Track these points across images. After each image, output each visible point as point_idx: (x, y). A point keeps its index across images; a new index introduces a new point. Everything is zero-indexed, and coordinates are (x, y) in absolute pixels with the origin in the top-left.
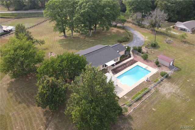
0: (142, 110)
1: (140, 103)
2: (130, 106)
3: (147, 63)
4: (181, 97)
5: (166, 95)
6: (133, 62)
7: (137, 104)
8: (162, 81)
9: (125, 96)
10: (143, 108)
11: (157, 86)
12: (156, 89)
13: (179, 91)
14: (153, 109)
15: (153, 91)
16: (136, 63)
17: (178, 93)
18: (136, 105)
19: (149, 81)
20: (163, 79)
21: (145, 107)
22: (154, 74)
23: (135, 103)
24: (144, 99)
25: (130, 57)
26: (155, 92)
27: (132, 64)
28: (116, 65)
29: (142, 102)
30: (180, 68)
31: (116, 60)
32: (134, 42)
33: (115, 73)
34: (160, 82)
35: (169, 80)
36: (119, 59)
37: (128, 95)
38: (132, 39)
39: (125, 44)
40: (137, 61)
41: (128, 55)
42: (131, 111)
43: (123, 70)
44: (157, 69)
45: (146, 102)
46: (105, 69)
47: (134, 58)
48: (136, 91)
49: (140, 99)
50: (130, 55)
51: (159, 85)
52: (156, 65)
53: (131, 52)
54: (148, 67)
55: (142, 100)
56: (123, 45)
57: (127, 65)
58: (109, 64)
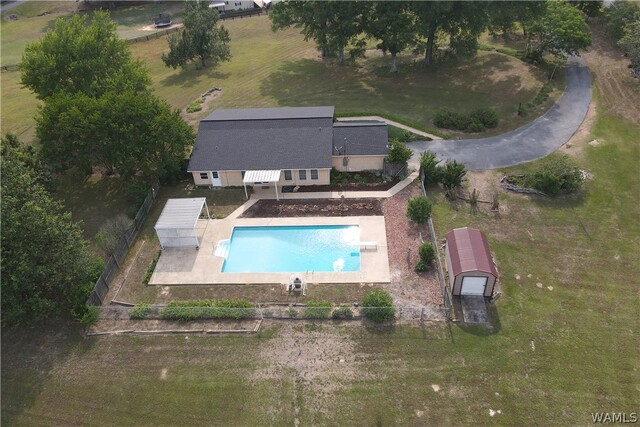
0: (138, 352)
1: (171, 328)
2: (135, 318)
3: (403, 235)
4: (297, 410)
5: (264, 366)
6: (371, 208)
8: (337, 318)
9: (167, 288)
10: (148, 350)
11: (289, 325)
12: (275, 329)
13: (326, 390)
14: (164, 372)
15: (256, 327)
16: (366, 215)
17: (313, 394)
18: (149, 329)
19: (298, 294)
20: (349, 317)
21: (159, 348)
22: (357, 285)
23: (157, 322)
24: (195, 327)
25: (385, 188)
26: (253, 333)
27: (343, 214)
28: (299, 191)
29: (173, 333)
30: (504, 324)
31: (308, 175)
32: (498, 141)
33: (253, 213)
34: (323, 319)
35: (369, 336)
36: (324, 178)
37: (180, 289)
38: (507, 128)
39: (446, 138)
40: (379, 213)
41: (389, 179)
42: (117, 332)
43: (289, 214)
44: (398, 273)
45: (182, 342)
46: (250, 189)
47: (396, 197)
48: (215, 295)
49: (185, 320)
50: (396, 180)
51: (305, 323)
52: (419, 260)
53: (417, 174)
54: (375, 250)
55: (183, 329)
56: (430, 140)
57: (329, 207)
58: (251, 177)
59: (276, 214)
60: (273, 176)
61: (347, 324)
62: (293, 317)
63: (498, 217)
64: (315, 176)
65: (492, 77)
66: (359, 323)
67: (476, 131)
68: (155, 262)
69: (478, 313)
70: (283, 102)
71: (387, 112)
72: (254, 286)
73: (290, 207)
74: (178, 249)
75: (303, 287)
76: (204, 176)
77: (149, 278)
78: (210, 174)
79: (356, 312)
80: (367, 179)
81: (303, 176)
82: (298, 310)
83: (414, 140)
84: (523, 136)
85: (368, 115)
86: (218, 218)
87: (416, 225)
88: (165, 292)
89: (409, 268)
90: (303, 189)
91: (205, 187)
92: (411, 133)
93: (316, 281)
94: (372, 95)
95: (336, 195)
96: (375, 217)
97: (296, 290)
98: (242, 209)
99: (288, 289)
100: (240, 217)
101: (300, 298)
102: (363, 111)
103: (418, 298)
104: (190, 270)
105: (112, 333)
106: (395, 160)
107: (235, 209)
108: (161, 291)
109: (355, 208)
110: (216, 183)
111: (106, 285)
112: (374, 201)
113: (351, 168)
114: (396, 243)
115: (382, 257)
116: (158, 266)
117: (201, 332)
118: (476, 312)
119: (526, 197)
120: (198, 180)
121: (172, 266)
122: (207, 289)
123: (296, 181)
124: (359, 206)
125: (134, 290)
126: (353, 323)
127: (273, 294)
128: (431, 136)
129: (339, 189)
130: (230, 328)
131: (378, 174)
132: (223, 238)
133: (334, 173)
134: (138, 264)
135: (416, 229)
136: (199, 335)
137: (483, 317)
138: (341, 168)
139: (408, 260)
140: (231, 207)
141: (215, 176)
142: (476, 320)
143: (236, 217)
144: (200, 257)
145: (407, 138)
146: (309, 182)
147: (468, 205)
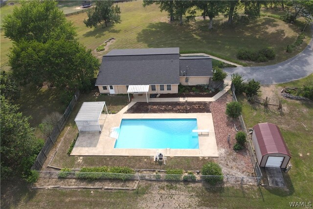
0: (61, 201)
1: (83, 185)
2: (61, 178)
3: (224, 125)
6: (203, 108)
7: (73, 185)
8: (186, 181)
9: (81, 158)
10: (67, 200)
11: (156, 185)
12: (147, 188)
15: (134, 186)
16: (201, 112)
18: (69, 186)
19: (161, 163)
20: (194, 181)
21: (74, 199)
22: (197, 158)
23: (74, 180)
24: (97, 185)
25: (211, 96)
26: (133, 190)
27: (187, 111)
28: (160, 97)
29: (84, 188)
30: (296, 188)
31: (165, 88)
32: (277, 67)
33: (132, 110)
34: (177, 181)
35: (207, 194)
36: (175, 89)
37: (89, 159)
38: (280, 60)
39: (244, 66)
40: (208, 111)
41: (213, 90)
42: (49, 187)
43: (154, 111)
44: (223, 151)
45: (89, 195)
46: (132, 95)
47: (218, 101)
48: (110, 163)
49: (91, 180)
50: (217, 91)
51: (166, 184)
52: (235, 142)
53: (229, 87)
54: (208, 135)
55: (90, 186)
56: (236, 67)
57: (178, 107)
58: (133, 89)
59: (146, 111)
60: (145, 89)
61: (192, 185)
62: (158, 180)
63: (282, 114)
64: (169, 88)
65: (267, 31)
66: (200, 185)
67: (262, 62)
68: (75, 141)
69: (278, 180)
70: (150, 46)
71: (209, 51)
72: (134, 157)
73: (155, 107)
74: (89, 133)
75: (164, 159)
76: (105, 88)
77: (70, 151)
78: (109, 87)
79: (198, 177)
80: (200, 90)
81: (162, 89)
82: (161, 175)
83: (226, 67)
84: (291, 64)
85: (198, 53)
86: (113, 113)
87: (231, 119)
88: (80, 160)
89: (230, 147)
90: (162, 96)
91: (106, 94)
92: (224, 63)
93: (172, 155)
94: (199, 41)
95: (181, 100)
96: (206, 114)
97: (160, 161)
98: (126, 108)
99: (155, 160)
100: (126, 113)
101: (162, 166)
102: (195, 50)
103: (237, 168)
104: (95, 146)
105: (46, 187)
106: (217, 79)
107: (122, 108)
108: (78, 159)
109: (193, 108)
110: (112, 92)
111: (45, 156)
112: (205, 104)
113: (190, 84)
114: (220, 130)
115: (212, 139)
116: (77, 143)
117: (101, 188)
118: (276, 179)
119: (298, 102)
120: (102, 91)
121: (85, 143)
122: (105, 159)
123: (158, 91)
124: (196, 107)
125: (62, 158)
126: (197, 184)
127: (146, 163)
128: (235, 64)
129: (184, 96)
130: (119, 186)
131: (206, 87)
132: (115, 126)
133: (180, 86)
134: (65, 142)
135: (232, 122)
136: (100, 190)
137: (282, 183)
138: (184, 83)
139: (228, 142)
140: (120, 107)
141: (111, 88)
142: (277, 185)
143: (123, 113)
144: (102, 137)
145: (222, 66)
146: (166, 91)
147: (263, 107)
